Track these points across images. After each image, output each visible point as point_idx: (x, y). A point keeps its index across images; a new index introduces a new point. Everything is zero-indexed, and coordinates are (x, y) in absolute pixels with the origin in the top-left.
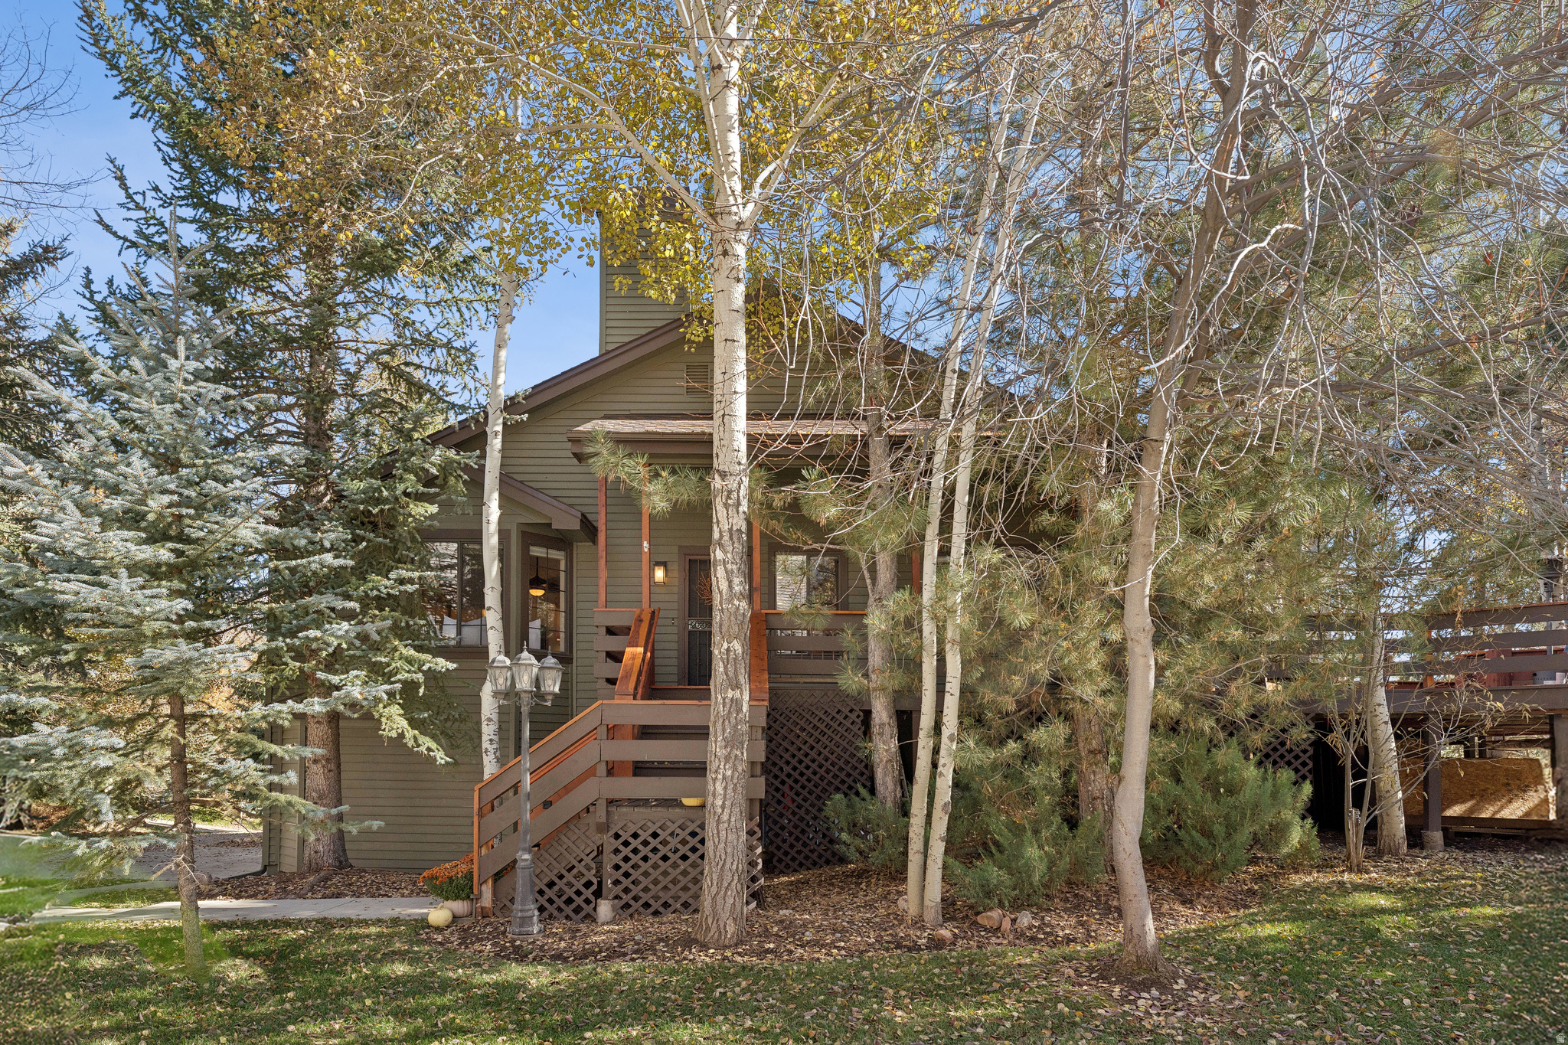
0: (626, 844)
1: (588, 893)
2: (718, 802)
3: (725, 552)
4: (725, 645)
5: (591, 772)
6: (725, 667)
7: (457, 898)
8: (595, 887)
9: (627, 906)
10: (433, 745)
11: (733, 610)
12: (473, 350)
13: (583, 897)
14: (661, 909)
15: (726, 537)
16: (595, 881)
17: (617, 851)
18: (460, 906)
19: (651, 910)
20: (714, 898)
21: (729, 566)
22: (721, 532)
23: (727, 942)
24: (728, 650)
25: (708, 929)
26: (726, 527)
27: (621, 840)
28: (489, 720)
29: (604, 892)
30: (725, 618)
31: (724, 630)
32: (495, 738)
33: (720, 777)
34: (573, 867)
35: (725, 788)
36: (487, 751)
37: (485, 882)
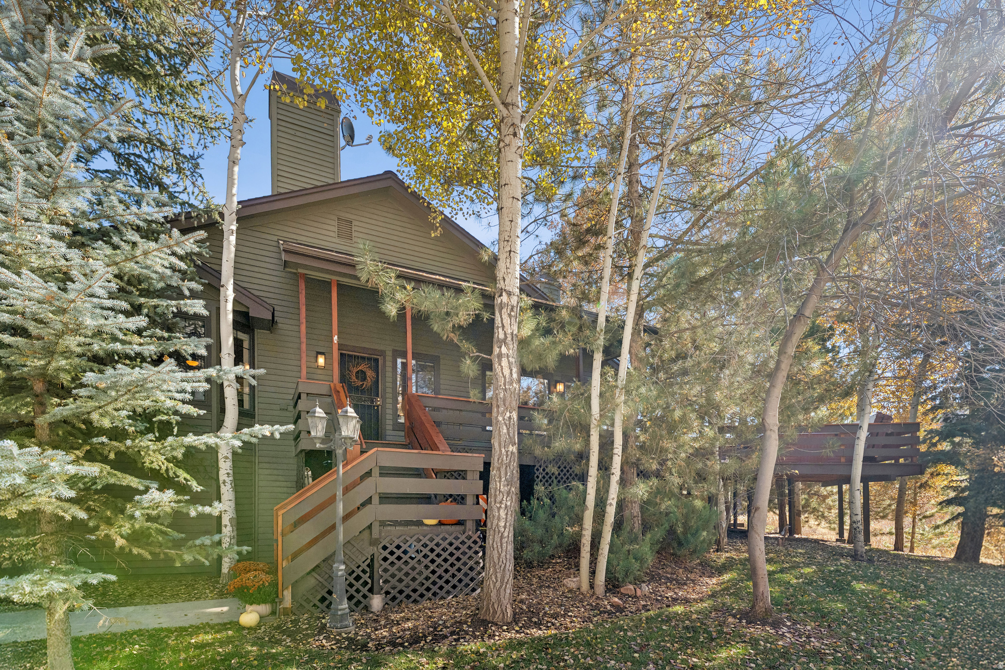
0: (392, 553)
1: (365, 590)
2: (502, 524)
3: (508, 349)
4: (508, 414)
5: (369, 501)
6: (508, 429)
7: (264, 602)
8: (369, 586)
9: (394, 599)
10: (188, 477)
11: (512, 390)
12: (199, 160)
13: (361, 594)
14: (419, 599)
15: (509, 338)
16: (369, 581)
17: (385, 559)
18: (265, 609)
19: (411, 600)
20: (498, 591)
21: (511, 359)
22: (505, 334)
23: (509, 621)
24: (510, 418)
25: (495, 612)
26: (509, 331)
27: (388, 551)
28: (226, 458)
29: (376, 589)
30: (508, 395)
31: (507, 404)
32: (231, 472)
33: (503, 506)
34: (353, 572)
35: (507, 514)
36: (224, 482)
37: (287, 588)
